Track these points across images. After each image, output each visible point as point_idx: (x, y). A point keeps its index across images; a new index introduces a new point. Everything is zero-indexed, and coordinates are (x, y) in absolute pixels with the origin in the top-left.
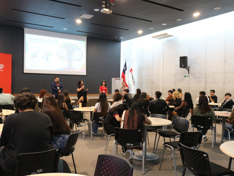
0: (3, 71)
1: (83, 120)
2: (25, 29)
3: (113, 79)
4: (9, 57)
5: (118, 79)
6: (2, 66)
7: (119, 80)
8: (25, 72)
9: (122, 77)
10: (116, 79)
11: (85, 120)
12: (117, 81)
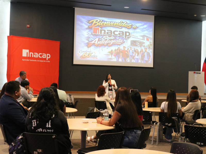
0: (49, 62)
1: (151, 122)
2: (76, 9)
3: (191, 73)
4: (57, 45)
5: (197, 73)
6: (48, 56)
7: (199, 75)
8: (74, 63)
9: (203, 71)
10: (194, 73)
11: (154, 122)
12: (196, 75)
